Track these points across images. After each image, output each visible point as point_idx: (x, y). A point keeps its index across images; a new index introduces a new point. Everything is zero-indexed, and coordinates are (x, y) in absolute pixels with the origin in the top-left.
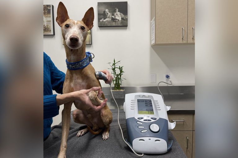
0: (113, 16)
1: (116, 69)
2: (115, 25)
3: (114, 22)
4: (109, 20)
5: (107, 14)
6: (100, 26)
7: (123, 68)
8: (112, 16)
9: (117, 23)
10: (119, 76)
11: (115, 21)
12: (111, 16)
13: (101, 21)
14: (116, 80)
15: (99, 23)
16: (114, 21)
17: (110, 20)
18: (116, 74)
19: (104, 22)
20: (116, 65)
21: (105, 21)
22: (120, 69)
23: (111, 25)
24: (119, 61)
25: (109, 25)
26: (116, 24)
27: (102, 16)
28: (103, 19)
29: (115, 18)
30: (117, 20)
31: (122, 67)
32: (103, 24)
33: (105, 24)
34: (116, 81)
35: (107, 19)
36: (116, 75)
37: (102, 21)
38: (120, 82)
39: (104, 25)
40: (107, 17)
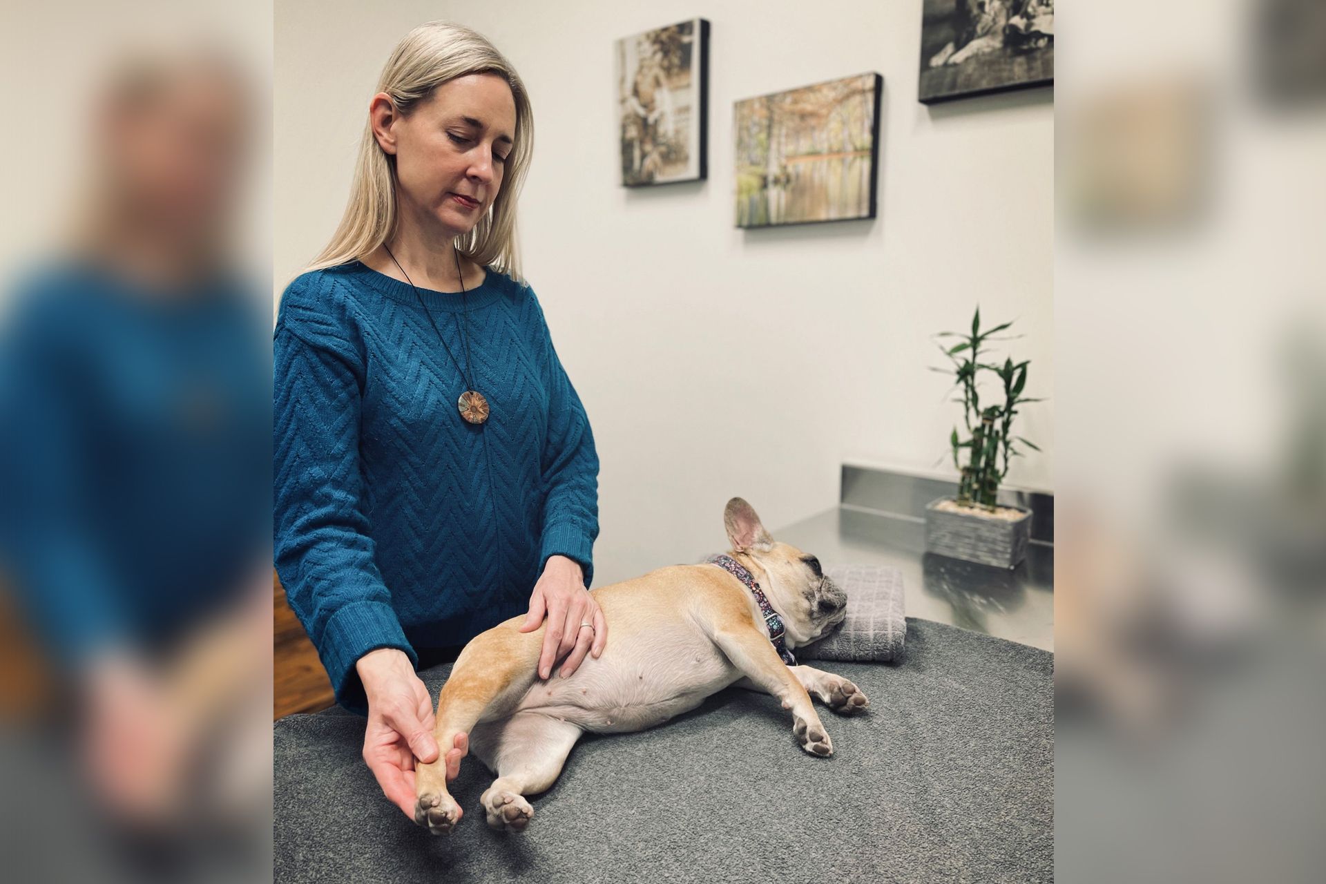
0: (1018, 21)
1: (980, 375)
2: (1025, 80)
3: (1021, 59)
4: (987, 50)
5: (975, 11)
6: (931, 96)
7: (1029, 367)
8: (1008, 18)
9: (1038, 64)
10: (998, 424)
11: (1029, 53)
12: (1002, 22)
13: (937, 61)
14: (975, 446)
15: (927, 74)
16: (1019, 53)
17: (994, 50)
18: (981, 407)
19: (955, 65)
20: (983, 345)
21: (960, 57)
22: (1006, 373)
23: (999, 79)
24: (1003, 327)
25: (984, 85)
26: (1030, 69)
27: (945, 31)
28: (950, 48)
29: (1029, 26)
30: (1042, 43)
31: (1023, 366)
32: (948, 80)
33: (960, 80)
34: (976, 454)
35: (975, 46)
36: (978, 413)
37: (946, 65)
38: (999, 464)
39: (953, 85)
40: (979, 29)
